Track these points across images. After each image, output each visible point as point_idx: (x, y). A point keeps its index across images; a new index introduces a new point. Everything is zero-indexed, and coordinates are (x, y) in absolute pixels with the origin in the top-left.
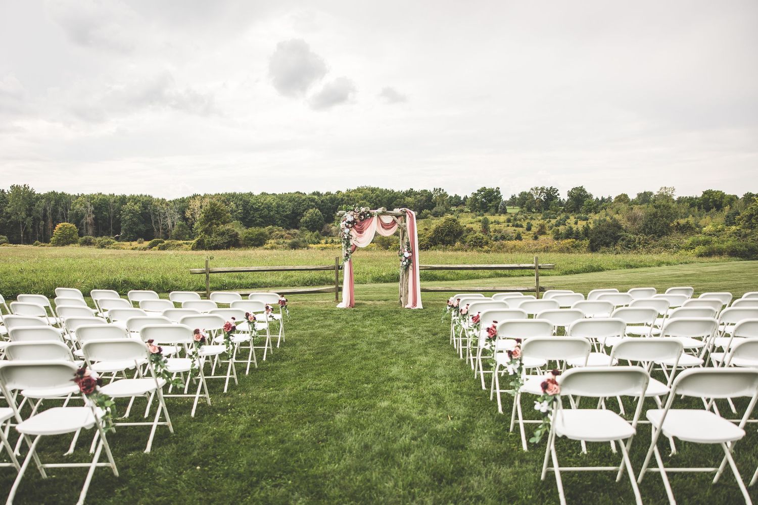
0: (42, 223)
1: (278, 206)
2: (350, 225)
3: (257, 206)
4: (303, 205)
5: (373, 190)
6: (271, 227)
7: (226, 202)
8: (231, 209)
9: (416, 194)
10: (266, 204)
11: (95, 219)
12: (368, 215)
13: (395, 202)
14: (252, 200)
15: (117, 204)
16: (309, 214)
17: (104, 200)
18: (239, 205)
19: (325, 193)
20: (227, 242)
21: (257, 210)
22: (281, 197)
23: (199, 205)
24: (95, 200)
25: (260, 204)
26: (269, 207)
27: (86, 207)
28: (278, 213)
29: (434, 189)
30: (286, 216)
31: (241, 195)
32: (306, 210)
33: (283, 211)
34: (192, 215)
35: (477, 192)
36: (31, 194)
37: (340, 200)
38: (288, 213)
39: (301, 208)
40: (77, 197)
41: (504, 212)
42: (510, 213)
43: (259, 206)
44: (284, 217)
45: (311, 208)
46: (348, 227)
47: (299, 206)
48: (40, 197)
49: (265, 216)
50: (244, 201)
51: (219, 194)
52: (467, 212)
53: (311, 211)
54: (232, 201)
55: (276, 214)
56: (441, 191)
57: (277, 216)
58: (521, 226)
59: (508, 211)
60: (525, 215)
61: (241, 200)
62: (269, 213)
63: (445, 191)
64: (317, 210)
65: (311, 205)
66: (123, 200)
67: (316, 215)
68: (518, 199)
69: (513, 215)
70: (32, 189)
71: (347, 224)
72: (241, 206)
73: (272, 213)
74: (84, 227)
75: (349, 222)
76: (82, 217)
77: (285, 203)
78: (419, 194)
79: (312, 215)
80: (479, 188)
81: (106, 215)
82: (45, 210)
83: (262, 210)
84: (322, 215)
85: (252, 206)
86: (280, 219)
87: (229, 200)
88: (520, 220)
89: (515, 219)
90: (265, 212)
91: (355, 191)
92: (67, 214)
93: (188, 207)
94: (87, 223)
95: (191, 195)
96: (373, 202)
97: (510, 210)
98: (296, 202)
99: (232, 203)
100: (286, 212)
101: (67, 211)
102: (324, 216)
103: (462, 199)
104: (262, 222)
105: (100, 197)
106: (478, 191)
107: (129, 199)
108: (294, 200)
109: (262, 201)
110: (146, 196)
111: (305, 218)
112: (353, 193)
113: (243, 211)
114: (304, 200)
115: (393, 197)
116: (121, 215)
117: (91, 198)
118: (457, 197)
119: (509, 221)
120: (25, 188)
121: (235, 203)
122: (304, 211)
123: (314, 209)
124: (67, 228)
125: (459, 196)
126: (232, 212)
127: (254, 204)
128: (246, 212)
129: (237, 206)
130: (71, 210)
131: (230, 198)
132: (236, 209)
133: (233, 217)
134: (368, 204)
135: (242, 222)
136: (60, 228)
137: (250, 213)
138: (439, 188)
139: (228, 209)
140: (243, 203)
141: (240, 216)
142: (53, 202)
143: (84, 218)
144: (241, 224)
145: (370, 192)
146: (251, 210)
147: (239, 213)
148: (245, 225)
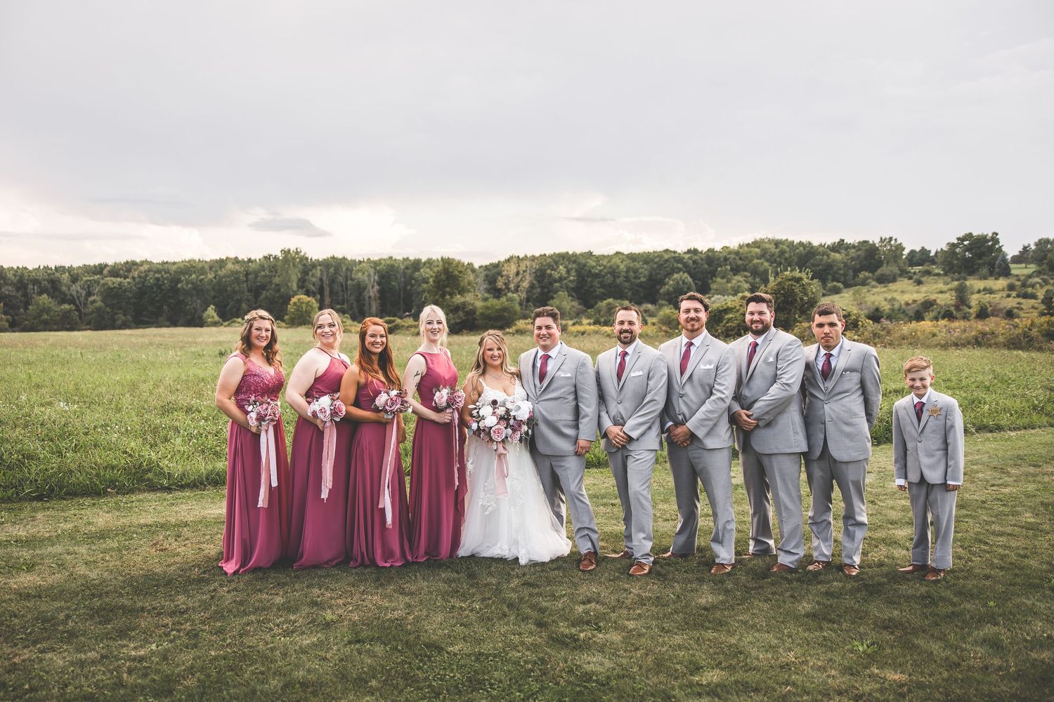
1: (628, 269)
3: (597, 271)
4: (665, 268)
5: (777, 243)
6: (611, 300)
8: (559, 275)
9: (848, 247)
10: (611, 267)
11: (381, 292)
13: (812, 261)
14: (591, 263)
15: (409, 271)
16: (673, 280)
17: (392, 266)
18: (572, 269)
19: (705, 250)
20: (461, 323)
21: (597, 276)
22: (632, 257)
23: (515, 270)
24: (381, 267)
25: (602, 268)
26: (614, 272)
27: (369, 275)
28: (627, 279)
29: (881, 239)
30: (640, 285)
31: (574, 255)
32: (669, 274)
33: (635, 278)
34: (505, 284)
35: (956, 241)
36: (304, 259)
37: (722, 259)
38: (643, 279)
39: (662, 272)
40: (360, 262)
41: (1006, 272)
42: (1017, 276)
43: (601, 271)
44: (637, 285)
45: (678, 273)
47: (660, 270)
48: (315, 264)
49: (610, 285)
50: (579, 264)
51: (545, 255)
52: (938, 275)
53: (676, 276)
54: (561, 264)
55: (625, 281)
56: (893, 242)
57: (627, 284)
58: (1034, 297)
59: (1013, 272)
60: (1045, 277)
61: (574, 262)
62: (614, 281)
63: (899, 242)
64: (686, 275)
65: (677, 268)
66: (417, 265)
67: (684, 282)
68: (1033, 251)
69: (1022, 278)
70: (305, 254)
72: (574, 271)
73: (618, 281)
74: (367, 303)
76: (365, 288)
77: (637, 265)
78: (854, 247)
79: (678, 283)
80: (961, 235)
81: (394, 286)
82: (321, 280)
83: (604, 276)
84: (692, 283)
85: (590, 271)
86: (630, 290)
87: (556, 263)
88: (1033, 286)
89: (1024, 285)
90: (609, 279)
91: (748, 245)
92: (346, 285)
93: (500, 274)
94: (370, 297)
95: (507, 257)
96: (775, 262)
97: (1017, 270)
98: (656, 263)
99: (561, 267)
100: (639, 278)
101: (347, 280)
102: (696, 284)
103: (932, 254)
104: (603, 293)
105: (388, 262)
106: (958, 239)
107: (425, 263)
108: (652, 260)
109: (605, 263)
111: (667, 287)
112: (746, 249)
113: (576, 278)
114: (667, 261)
115: (809, 252)
116: (412, 286)
117: (376, 264)
118: (924, 251)
119: (1011, 287)
120: (297, 253)
121: (565, 267)
122: (666, 276)
123: (682, 273)
124: (303, 303)
125: (928, 249)
126: (561, 279)
127: (593, 267)
128: (580, 279)
129: (568, 272)
130: (352, 279)
131: (559, 261)
132: (566, 275)
133: (561, 287)
134: (766, 264)
135: (574, 294)
136: (295, 303)
137: (586, 281)
138: (888, 237)
139: (556, 275)
140: (577, 267)
141: (571, 285)
142: (332, 270)
143: (367, 290)
144: (573, 297)
145: (772, 247)
146: (588, 277)
147: (570, 281)
148: (579, 298)
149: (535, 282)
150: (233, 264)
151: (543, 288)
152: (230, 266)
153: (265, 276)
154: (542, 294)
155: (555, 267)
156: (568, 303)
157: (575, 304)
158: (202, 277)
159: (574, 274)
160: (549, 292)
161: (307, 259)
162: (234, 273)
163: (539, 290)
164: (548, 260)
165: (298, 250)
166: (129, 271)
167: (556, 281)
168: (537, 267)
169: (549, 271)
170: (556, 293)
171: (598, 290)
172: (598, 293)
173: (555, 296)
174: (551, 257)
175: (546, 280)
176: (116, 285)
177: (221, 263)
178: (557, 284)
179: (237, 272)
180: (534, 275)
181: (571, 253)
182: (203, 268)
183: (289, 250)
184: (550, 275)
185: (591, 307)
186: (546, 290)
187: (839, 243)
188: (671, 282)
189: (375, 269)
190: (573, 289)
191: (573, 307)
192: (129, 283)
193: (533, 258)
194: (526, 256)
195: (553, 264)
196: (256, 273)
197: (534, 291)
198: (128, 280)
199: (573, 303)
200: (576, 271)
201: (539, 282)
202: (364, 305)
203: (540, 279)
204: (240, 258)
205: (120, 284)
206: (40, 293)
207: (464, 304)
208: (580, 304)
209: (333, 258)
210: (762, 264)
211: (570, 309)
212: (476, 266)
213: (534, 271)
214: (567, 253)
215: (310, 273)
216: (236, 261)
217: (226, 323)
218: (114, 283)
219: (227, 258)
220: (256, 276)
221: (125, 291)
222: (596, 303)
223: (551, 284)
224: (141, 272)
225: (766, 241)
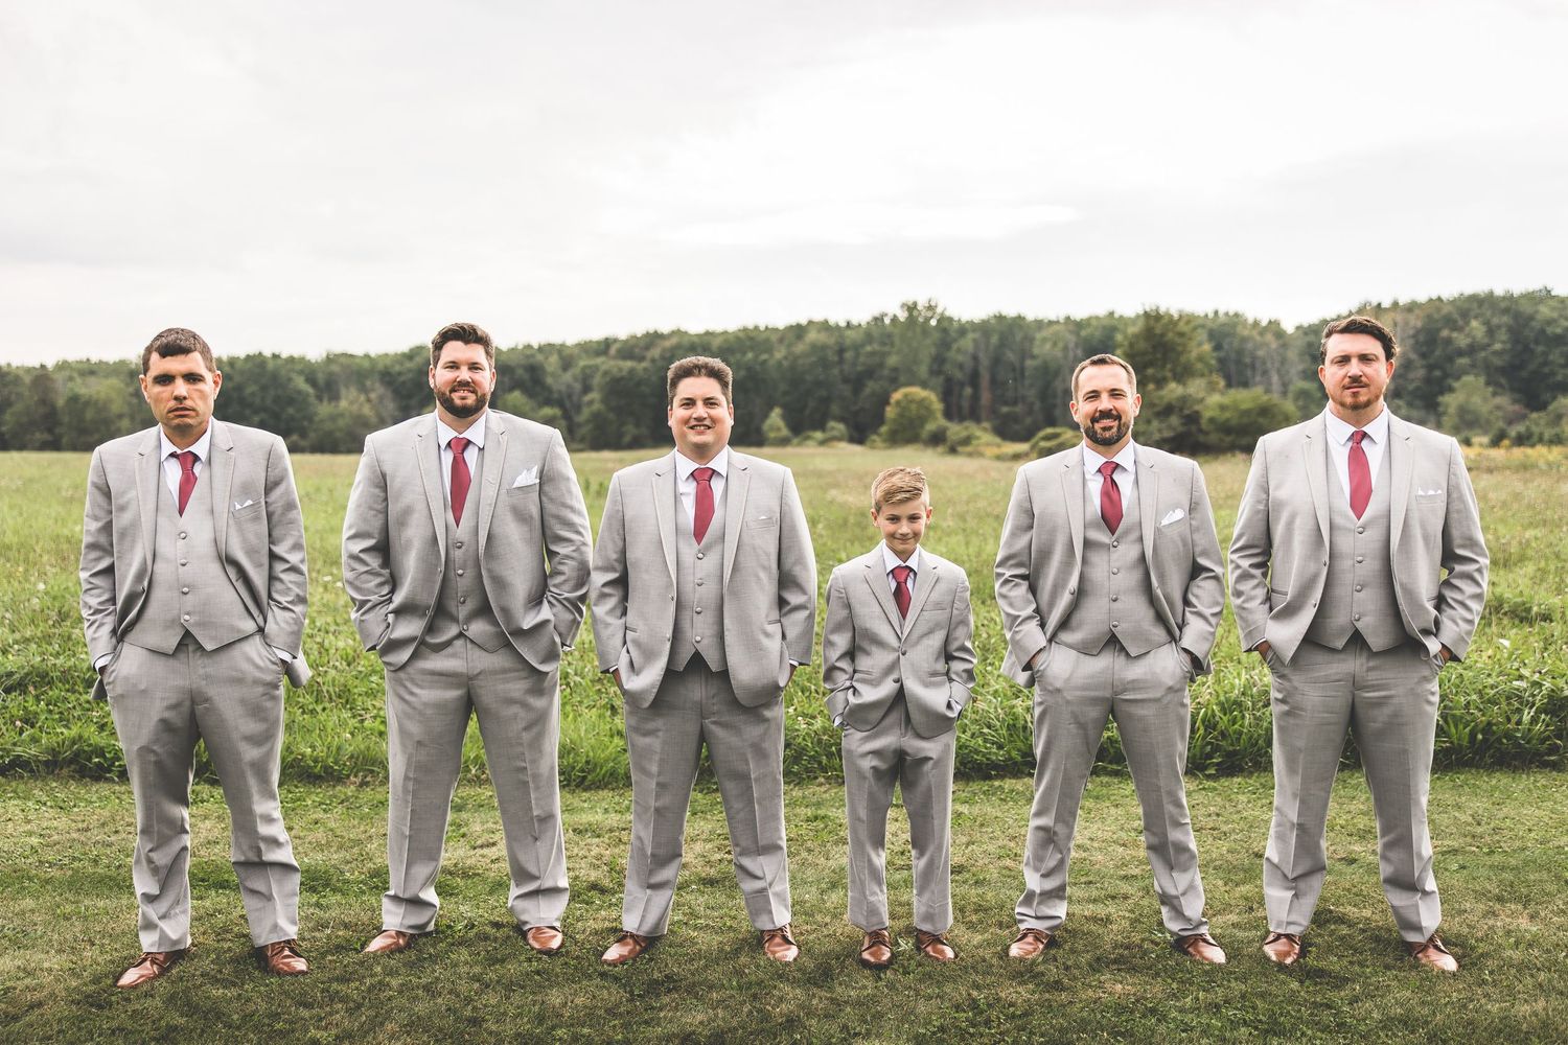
0: (968, 391)
3: (1559, 331)
7: (1455, 321)
8: (1469, 340)
14: (1545, 311)
18: (1499, 327)
21: (1559, 339)
36: (944, 321)
40: (1051, 323)
48: (963, 329)
50: (1517, 316)
51: (1439, 299)
54: (1476, 317)
70: (945, 309)
74: (1059, 401)
82: (975, 358)
85: (1543, 331)
87: (1465, 315)
92: (1023, 370)
99: (1474, 324)
101: (1023, 358)
105: (1106, 322)
110: (1227, 314)
113: (1508, 346)
117: (1079, 325)
120: (930, 308)
121: (1487, 323)
124: (912, 401)
126: (1472, 350)
127: (1550, 322)
128: (1520, 347)
129: (1491, 331)
130: (1033, 357)
131: (1469, 310)
132: (1486, 341)
133: (1473, 366)
135: (1503, 381)
136: (898, 403)
137: (1532, 352)
139: (1461, 340)
140: (1511, 322)
141: (1498, 362)
142: (994, 339)
143: (1060, 379)
144: (1498, 385)
146: (1537, 342)
147: (1495, 353)
148: (1512, 390)
149: (1413, 356)
150: (819, 331)
151: (1430, 368)
152: (813, 336)
153: (873, 354)
154: (1428, 380)
155: (1461, 323)
156: (1485, 400)
157: (1503, 400)
158: (764, 357)
159: (1504, 337)
160: (1446, 376)
161: (950, 319)
162: (816, 348)
163: (1421, 373)
164: (1446, 310)
165: (933, 304)
166: (647, 347)
167: (1460, 353)
168: (1419, 324)
169: (1445, 333)
170: (1458, 378)
171: (1562, 371)
172: (1559, 378)
173: (1456, 385)
174: (1453, 302)
175: (1438, 353)
176: (624, 373)
177: (798, 331)
178: (1463, 361)
179: (824, 347)
180: (1411, 341)
181: (1499, 292)
182: (767, 340)
183: (915, 304)
184: (1448, 341)
185: (1541, 406)
186: (1437, 373)
189: (1078, 335)
190: (1503, 371)
191: (1498, 408)
192: (645, 369)
193: (1412, 307)
194: (1395, 304)
195: (1456, 316)
196: (857, 347)
197: (1411, 376)
198: (644, 364)
199: (1499, 400)
200: (1510, 330)
201: (1423, 356)
202: (1055, 406)
203: (1424, 349)
204: (832, 322)
205: (632, 371)
206: (511, 389)
207: (1184, 399)
208: (1515, 401)
209: (1000, 318)
211: (1491, 412)
212: (1289, 327)
213: (1411, 332)
214: (1492, 293)
215: (955, 346)
216: (825, 326)
217: (795, 441)
218: (620, 370)
219: (810, 322)
220: (858, 355)
221: (639, 384)
222: (1554, 398)
223: (1450, 359)
224: (664, 350)
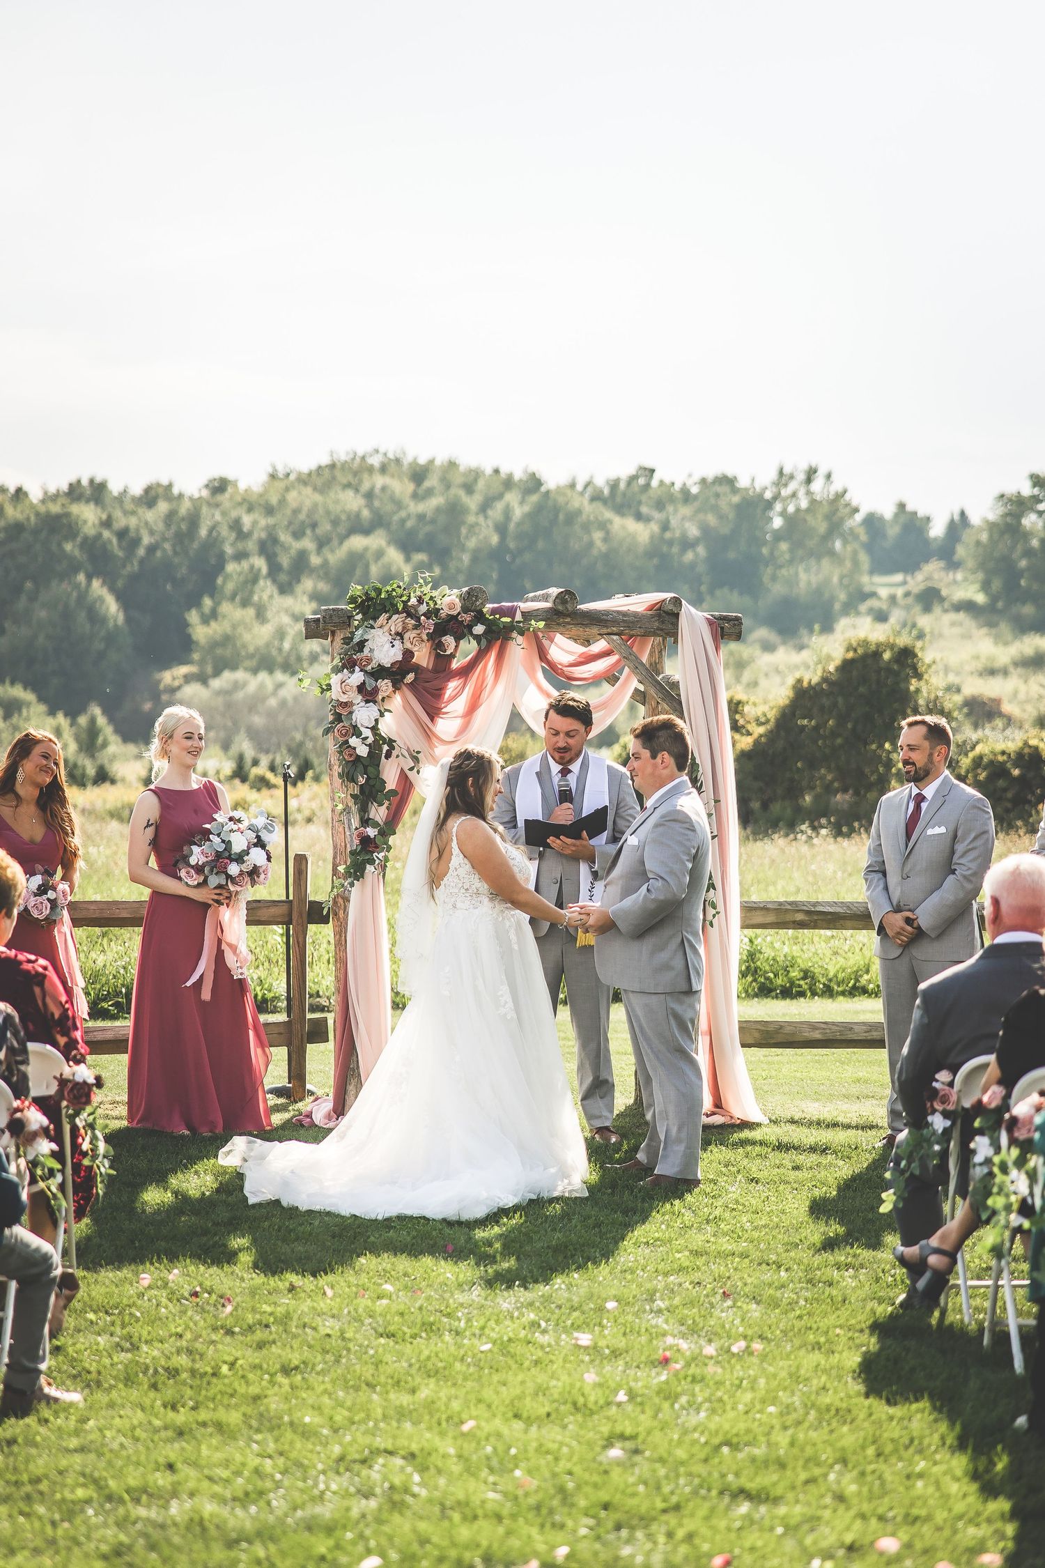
2: (385, 686)
5: (423, 475)
9: (667, 498)
12: (479, 629)
19: (137, 490)
29: (781, 473)
32: (26, 582)
35: (1027, 490)
46: (369, 695)
53: (55, 591)
56: (817, 485)
63: (836, 487)
64: (94, 587)
65: (62, 558)
67: (88, 615)
71: (370, 683)
75: (380, 672)
78: (686, 496)
79: (63, 616)
84: (124, 619)
91: (311, 478)
102: (136, 622)
103: (937, 530)
106: (1033, 482)
112: (305, 490)
118: (908, 518)
122: (16, 589)
123: (81, 577)
125: (921, 513)
134: (394, 556)
138: (804, 466)
145: (402, 487)
187: (633, 479)
188: (43, 614)
210: (380, 554)
225: (375, 461)
